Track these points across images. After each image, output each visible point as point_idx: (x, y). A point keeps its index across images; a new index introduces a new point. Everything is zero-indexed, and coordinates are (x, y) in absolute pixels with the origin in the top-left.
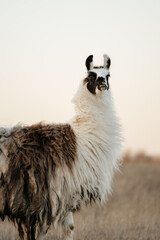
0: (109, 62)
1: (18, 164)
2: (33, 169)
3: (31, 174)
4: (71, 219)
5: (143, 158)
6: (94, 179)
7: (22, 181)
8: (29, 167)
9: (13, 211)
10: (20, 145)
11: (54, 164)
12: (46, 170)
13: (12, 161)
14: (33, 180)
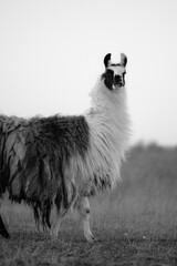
0: (125, 60)
1: (34, 152)
2: (48, 158)
3: (46, 162)
4: (87, 203)
5: (154, 148)
6: (105, 166)
7: (37, 168)
8: (45, 156)
9: (28, 195)
10: (37, 134)
11: (68, 154)
12: (61, 160)
13: (29, 149)
14: (47, 168)
